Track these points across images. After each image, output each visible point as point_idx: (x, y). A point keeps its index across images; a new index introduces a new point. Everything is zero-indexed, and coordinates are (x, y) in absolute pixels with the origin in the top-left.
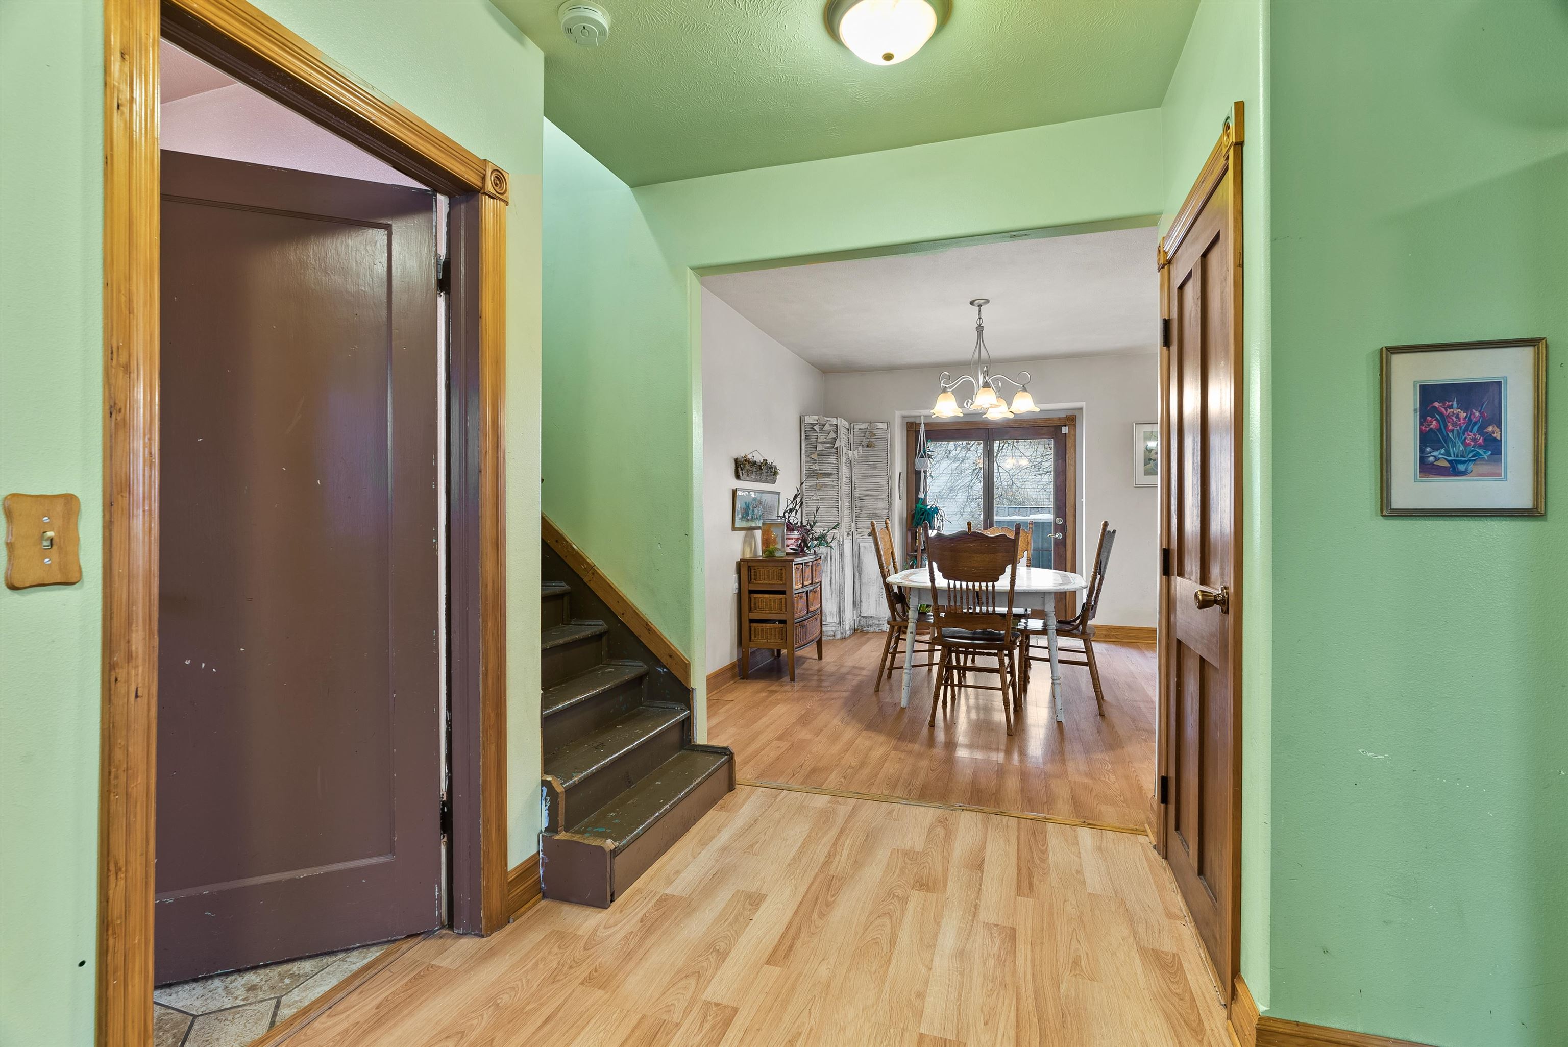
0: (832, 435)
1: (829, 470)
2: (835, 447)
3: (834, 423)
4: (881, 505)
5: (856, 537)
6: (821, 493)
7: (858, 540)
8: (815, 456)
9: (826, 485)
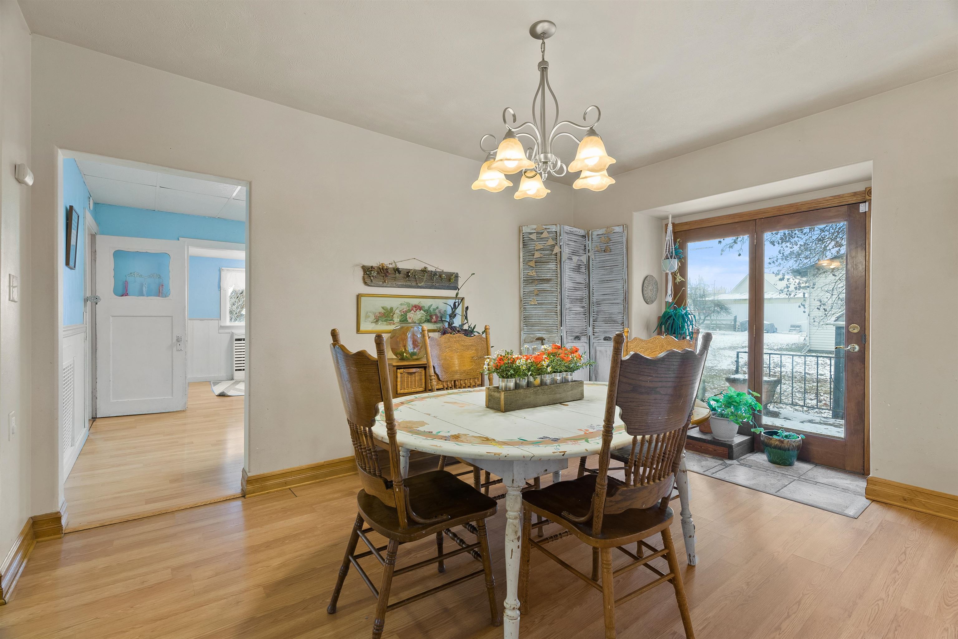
0: (551, 242)
1: (548, 276)
2: (554, 253)
3: (554, 230)
4: (617, 309)
5: (592, 341)
6: (539, 298)
7: (595, 345)
8: (532, 264)
9: (544, 291)
